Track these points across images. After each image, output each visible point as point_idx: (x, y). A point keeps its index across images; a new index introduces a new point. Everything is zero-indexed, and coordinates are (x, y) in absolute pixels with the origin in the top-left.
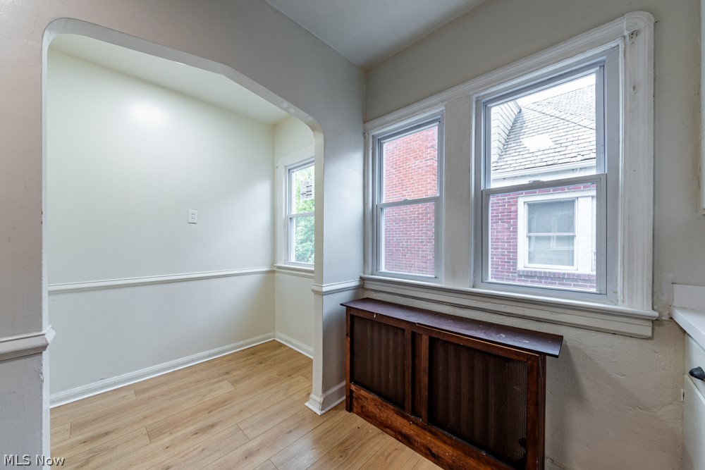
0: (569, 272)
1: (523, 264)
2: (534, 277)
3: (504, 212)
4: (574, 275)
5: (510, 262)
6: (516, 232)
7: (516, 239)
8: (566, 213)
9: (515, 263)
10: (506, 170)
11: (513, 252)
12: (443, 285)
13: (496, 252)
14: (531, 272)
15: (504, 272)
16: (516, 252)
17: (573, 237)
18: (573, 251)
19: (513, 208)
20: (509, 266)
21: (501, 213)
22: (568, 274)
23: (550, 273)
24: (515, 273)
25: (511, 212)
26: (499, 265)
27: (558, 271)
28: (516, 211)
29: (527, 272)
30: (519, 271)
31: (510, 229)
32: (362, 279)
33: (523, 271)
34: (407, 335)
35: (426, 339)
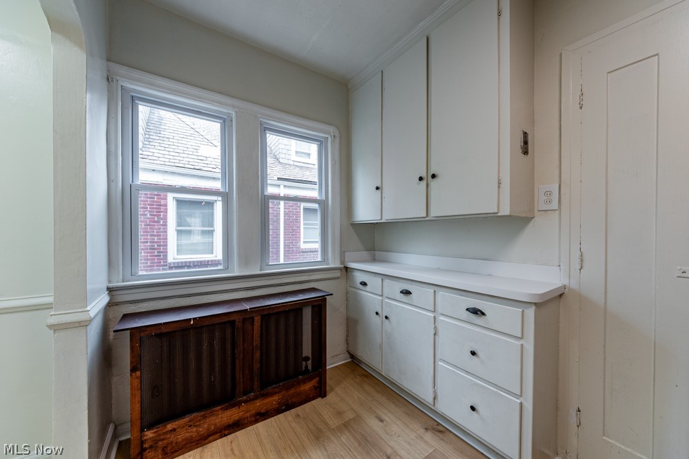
0: (212, 259)
1: (173, 256)
2: (184, 267)
3: (153, 205)
4: (215, 261)
5: (160, 256)
6: (166, 225)
7: (166, 232)
8: (207, 211)
9: (166, 256)
10: (155, 162)
11: (164, 246)
13: (144, 246)
14: (182, 262)
15: (153, 266)
16: (166, 245)
17: (213, 231)
18: (213, 243)
19: (163, 202)
20: (160, 259)
21: (149, 205)
22: (212, 261)
23: (198, 262)
24: (166, 265)
25: (161, 205)
26: (148, 260)
27: (204, 259)
28: (166, 205)
29: (178, 263)
30: (170, 263)
31: (160, 222)
32: (110, 290)
33: (174, 263)
34: (239, 324)
35: (257, 319)
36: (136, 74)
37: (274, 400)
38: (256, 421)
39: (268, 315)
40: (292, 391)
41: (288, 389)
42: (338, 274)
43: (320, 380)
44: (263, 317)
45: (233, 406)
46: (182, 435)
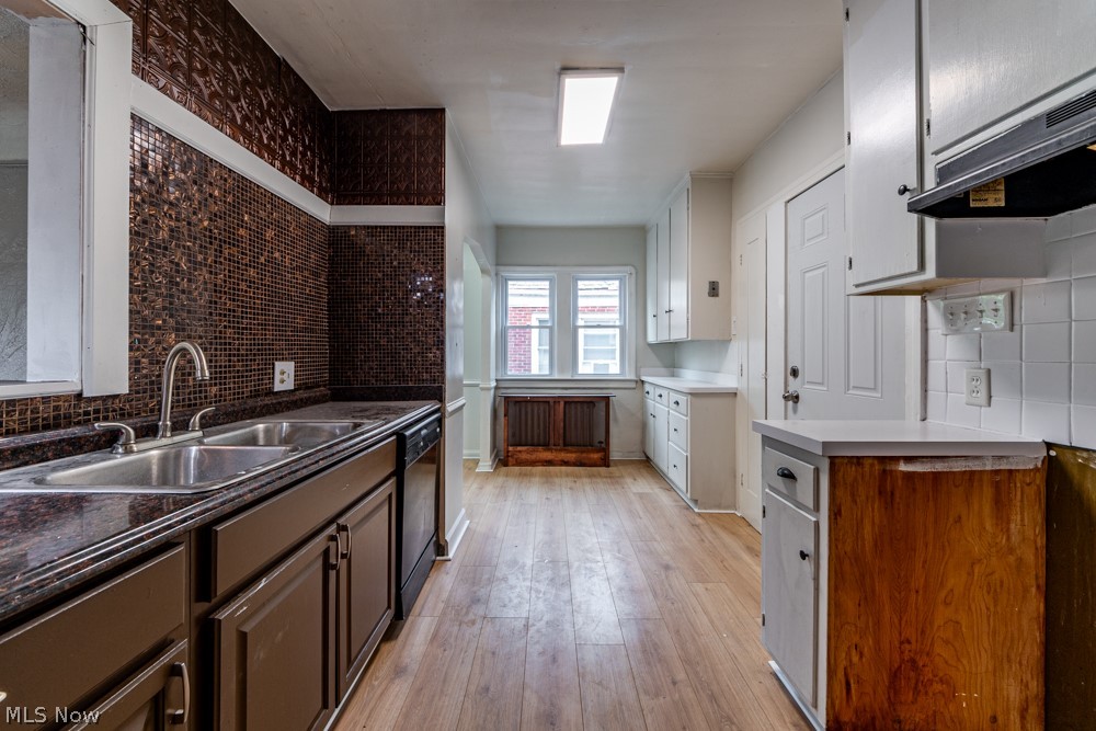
12: (556, 377)
32: (497, 380)
34: (552, 404)
35: (562, 403)
36: (508, 268)
37: (571, 456)
38: (561, 465)
39: (569, 402)
40: (584, 455)
41: (582, 452)
42: (633, 385)
43: (605, 456)
44: (565, 403)
45: (549, 450)
46: (524, 456)
